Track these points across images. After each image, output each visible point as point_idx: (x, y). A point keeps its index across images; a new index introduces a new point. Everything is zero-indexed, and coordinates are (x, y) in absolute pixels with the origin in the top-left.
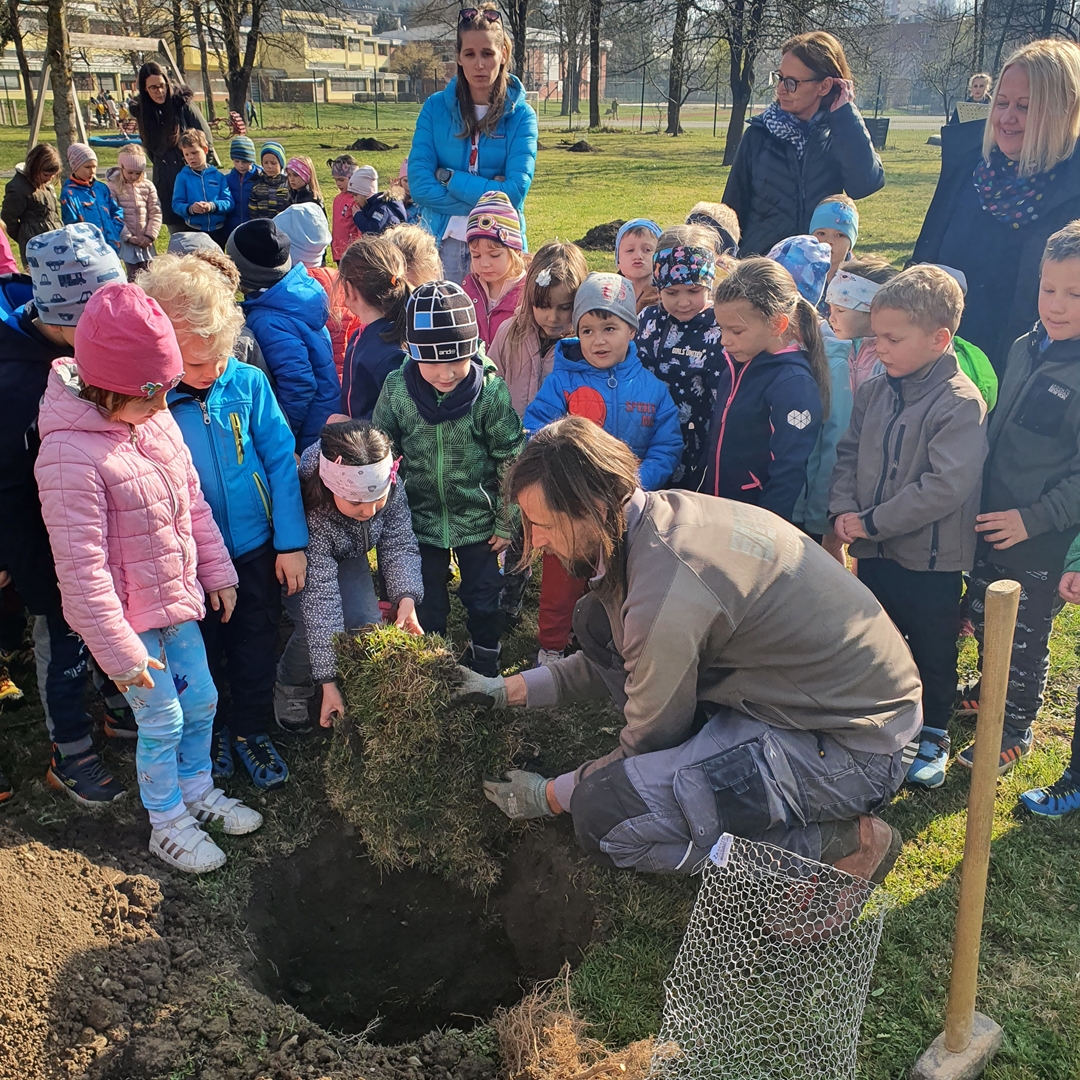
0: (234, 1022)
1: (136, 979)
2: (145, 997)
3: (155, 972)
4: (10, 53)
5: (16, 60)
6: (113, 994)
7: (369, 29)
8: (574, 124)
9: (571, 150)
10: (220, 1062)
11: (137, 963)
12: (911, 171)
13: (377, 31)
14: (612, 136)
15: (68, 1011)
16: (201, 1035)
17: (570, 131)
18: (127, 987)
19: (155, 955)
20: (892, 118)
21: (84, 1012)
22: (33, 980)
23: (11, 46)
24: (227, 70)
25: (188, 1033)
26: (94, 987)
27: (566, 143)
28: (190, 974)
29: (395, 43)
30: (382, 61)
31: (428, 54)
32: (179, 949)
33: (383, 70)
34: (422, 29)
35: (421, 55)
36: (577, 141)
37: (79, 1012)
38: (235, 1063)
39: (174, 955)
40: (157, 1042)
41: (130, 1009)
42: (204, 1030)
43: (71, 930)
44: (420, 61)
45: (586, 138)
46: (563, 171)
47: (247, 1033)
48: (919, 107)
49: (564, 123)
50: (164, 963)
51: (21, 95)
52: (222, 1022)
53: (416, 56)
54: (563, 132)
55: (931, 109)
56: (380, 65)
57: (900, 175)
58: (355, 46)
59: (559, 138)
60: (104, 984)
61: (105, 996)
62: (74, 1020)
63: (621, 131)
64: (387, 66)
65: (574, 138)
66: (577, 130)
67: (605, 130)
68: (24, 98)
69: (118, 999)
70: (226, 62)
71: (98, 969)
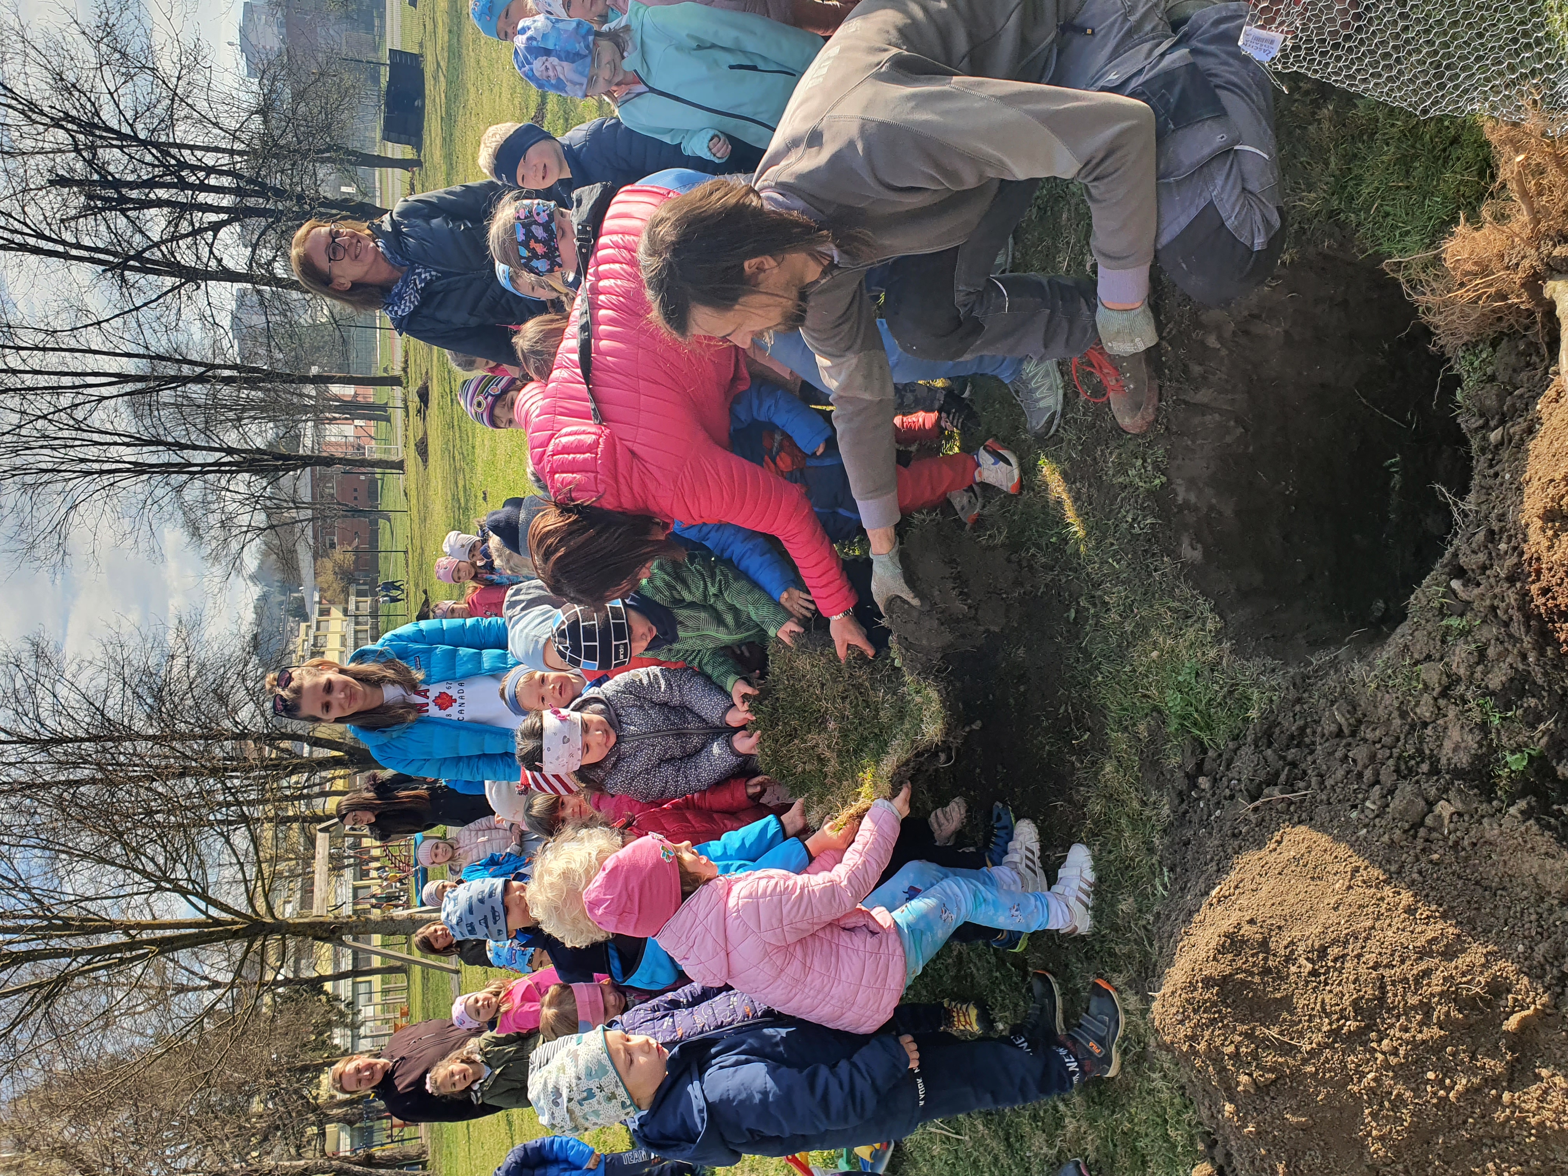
0: (1428, 658)
1: (1368, 773)
2: (1391, 762)
3: (1360, 753)
4: (335, 988)
5: (342, 982)
6: (1385, 797)
7: (303, 625)
8: (400, 404)
9: (426, 406)
10: (1480, 668)
11: (1348, 773)
12: (446, 20)
13: (305, 618)
14: (411, 362)
15: (1404, 843)
16: (1444, 693)
17: (406, 408)
18: (1377, 782)
19: (1339, 754)
20: (389, 46)
21: (1407, 826)
22: (1364, 882)
23: (328, 986)
24: (348, 771)
25: (1439, 709)
26: (1377, 816)
27: (419, 411)
28: (1365, 715)
29: (317, 599)
30: (336, 612)
31: (329, 564)
32: (1334, 728)
33: (345, 612)
34: (301, 565)
35: (330, 572)
36: (417, 399)
37: (1405, 832)
38: (1482, 653)
39: (1340, 734)
40: (1448, 745)
41: (1405, 778)
42: (1438, 690)
43: (1306, 844)
44: (335, 573)
45: (413, 389)
46: (449, 411)
47: (1443, 641)
48: (377, 22)
49: (398, 416)
50: (1349, 744)
51: (376, 979)
52: (1427, 671)
53: (331, 577)
54: (407, 416)
55: (378, 8)
56: (340, 615)
57: (450, 31)
58: (320, 641)
59: (414, 419)
60: (1373, 807)
61: (1388, 806)
62: (1415, 837)
63: (407, 353)
64: (341, 607)
65: (414, 402)
66: (405, 401)
67: (405, 369)
68: (379, 976)
69: (1391, 792)
70: (341, 772)
71: (1354, 815)
